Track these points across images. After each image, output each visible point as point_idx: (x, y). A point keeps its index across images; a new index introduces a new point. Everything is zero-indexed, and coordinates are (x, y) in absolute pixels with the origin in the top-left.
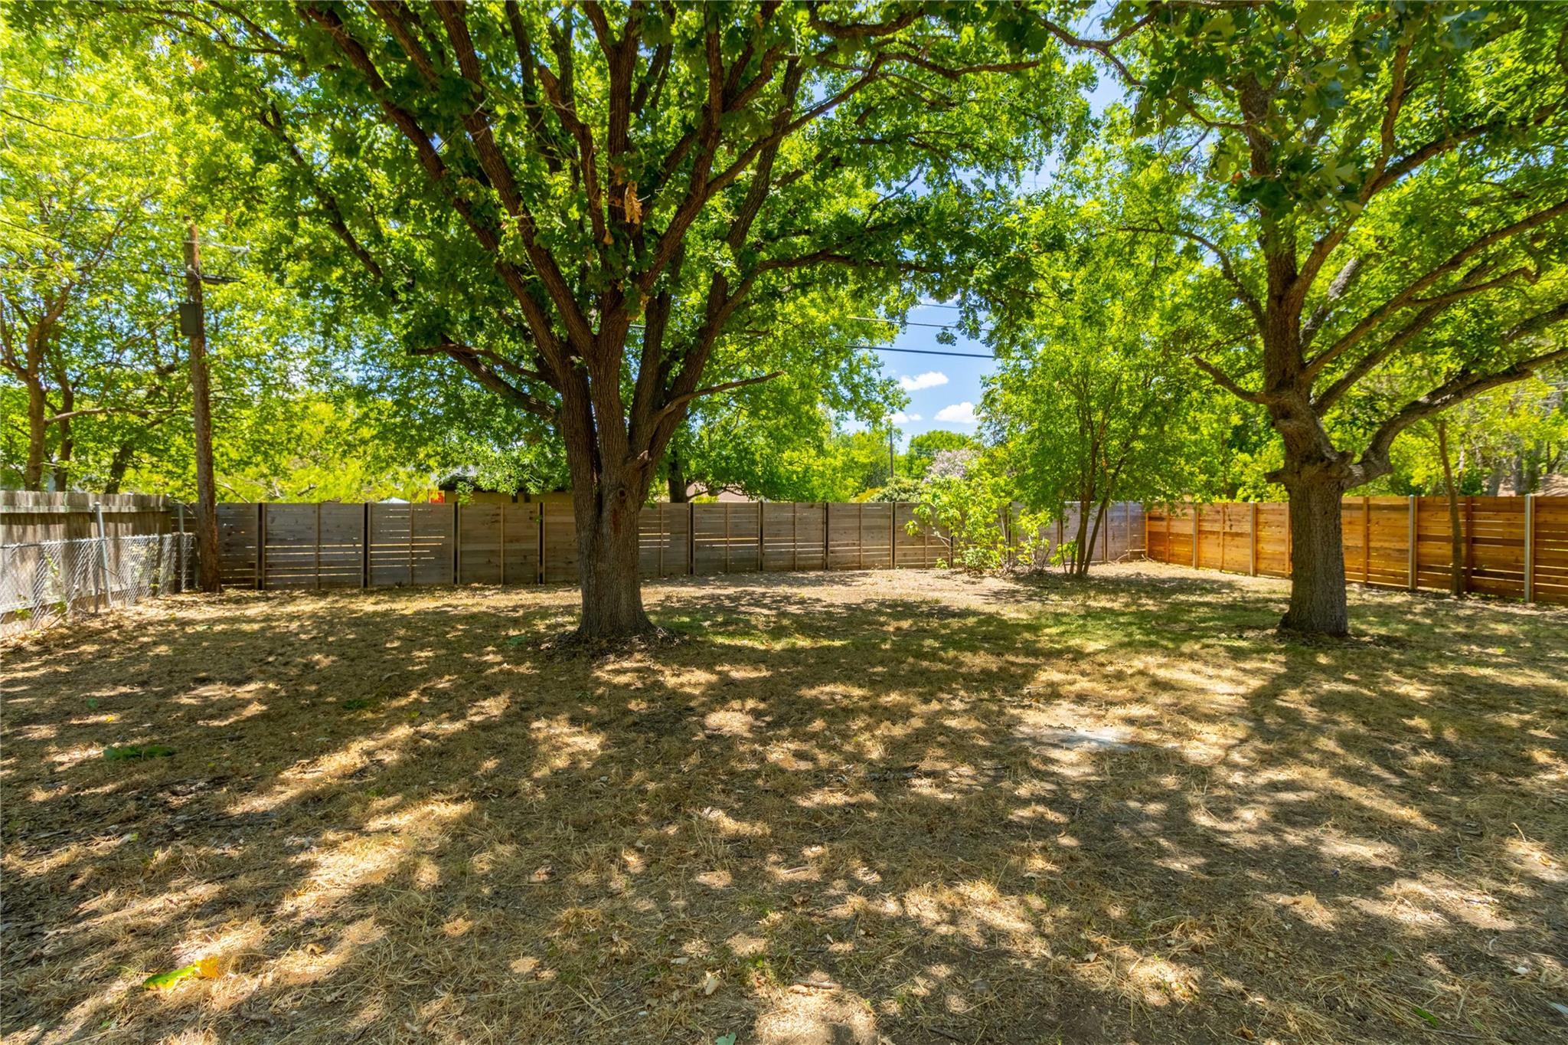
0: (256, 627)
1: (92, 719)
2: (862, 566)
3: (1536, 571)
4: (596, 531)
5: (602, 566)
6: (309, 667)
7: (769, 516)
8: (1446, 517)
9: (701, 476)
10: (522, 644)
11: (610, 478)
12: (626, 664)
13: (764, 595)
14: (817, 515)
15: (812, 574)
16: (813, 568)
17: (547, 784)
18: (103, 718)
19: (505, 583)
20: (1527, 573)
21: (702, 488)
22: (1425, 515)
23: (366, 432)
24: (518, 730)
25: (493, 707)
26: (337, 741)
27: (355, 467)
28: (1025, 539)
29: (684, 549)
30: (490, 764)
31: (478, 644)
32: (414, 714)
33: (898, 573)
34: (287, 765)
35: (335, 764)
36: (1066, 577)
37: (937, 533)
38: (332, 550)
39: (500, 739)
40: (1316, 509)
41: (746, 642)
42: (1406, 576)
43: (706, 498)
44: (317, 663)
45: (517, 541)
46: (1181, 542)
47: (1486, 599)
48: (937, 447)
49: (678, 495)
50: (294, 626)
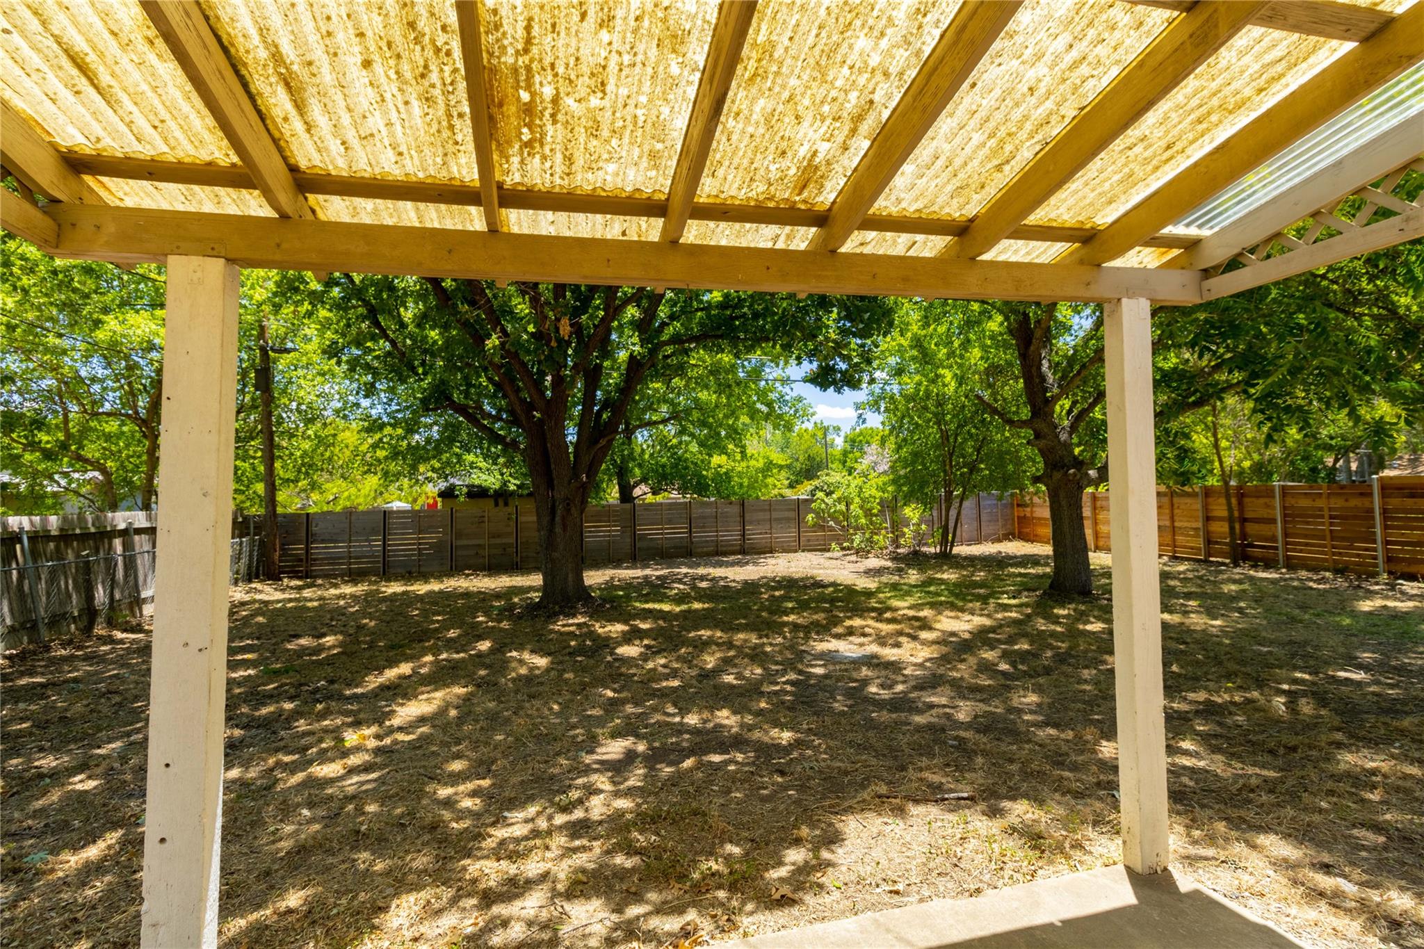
0: (316, 604)
1: (240, 657)
2: (770, 550)
3: (1287, 543)
4: (551, 531)
5: (556, 555)
6: (361, 628)
7: (696, 512)
8: (1223, 501)
9: (644, 480)
10: (502, 611)
11: (560, 493)
12: (571, 621)
13: (686, 575)
14: (736, 510)
15: (732, 558)
16: (734, 553)
17: (514, 680)
18: (245, 657)
19: (489, 570)
20: (1280, 545)
21: (647, 489)
22: (1210, 500)
23: (381, 454)
24: (499, 656)
25: (485, 646)
26: (392, 663)
27: (373, 481)
28: (907, 526)
29: (628, 540)
30: (482, 672)
31: (474, 611)
32: (436, 651)
33: (800, 555)
34: (366, 675)
35: (391, 674)
36: (936, 556)
37: (832, 523)
38: (359, 546)
39: (487, 661)
40: (1064, 503)
41: (657, 606)
42: (1200, 549)
43: (650, 498)
44: (366, 624)
45: (499, 536)
46: (1042, 525)
47: (1255, 567)
48: (868, 442)
49: (626, 495)
50: (342, 603)
